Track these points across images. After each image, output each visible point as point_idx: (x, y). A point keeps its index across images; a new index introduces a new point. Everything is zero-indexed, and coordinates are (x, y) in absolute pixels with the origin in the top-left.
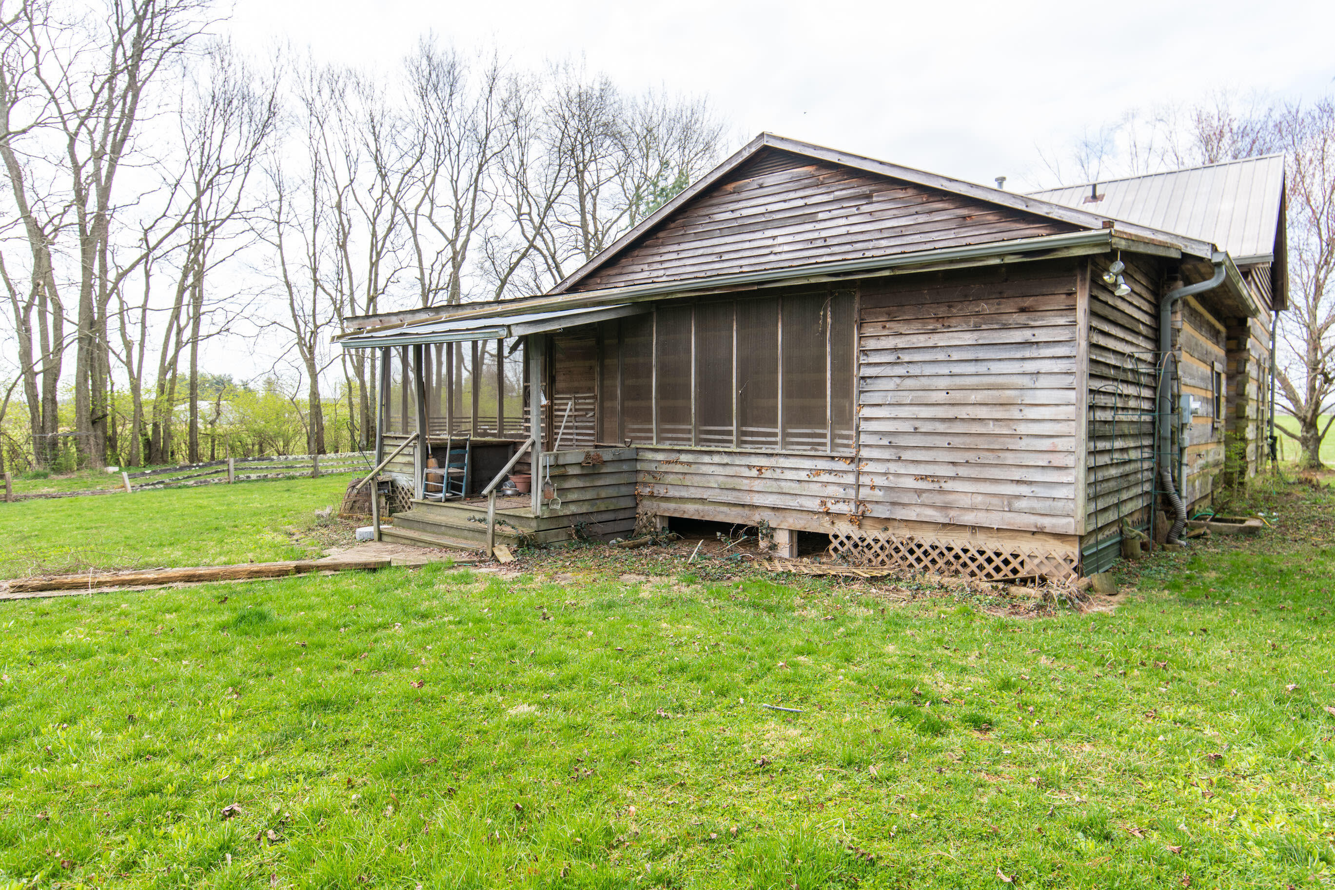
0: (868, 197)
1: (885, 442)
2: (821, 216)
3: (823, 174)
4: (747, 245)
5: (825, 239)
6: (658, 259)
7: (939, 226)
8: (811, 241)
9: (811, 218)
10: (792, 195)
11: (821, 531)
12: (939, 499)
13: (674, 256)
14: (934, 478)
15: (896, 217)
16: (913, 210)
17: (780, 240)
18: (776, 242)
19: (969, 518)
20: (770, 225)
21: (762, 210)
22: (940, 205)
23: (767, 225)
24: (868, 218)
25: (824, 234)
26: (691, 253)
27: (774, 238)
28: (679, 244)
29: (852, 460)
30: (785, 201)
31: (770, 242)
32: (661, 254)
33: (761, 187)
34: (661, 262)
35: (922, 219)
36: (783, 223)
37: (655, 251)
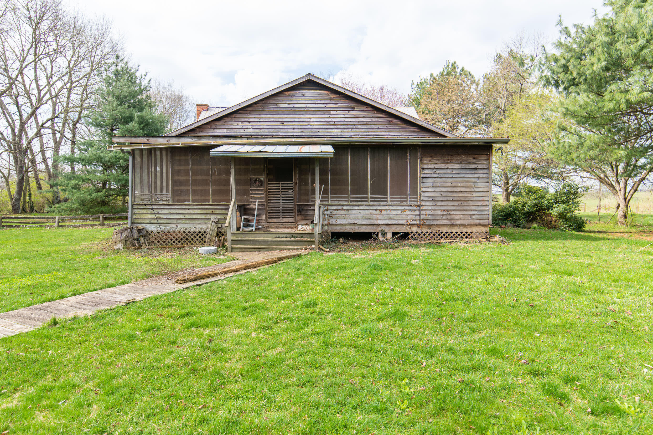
0: (353, 108)
1: (431, 199)
2: (332, 112)
3: (333, 96)
4: (297, 120)
5: (334, 122)
6: (247, 120)
7: (381, 123)
8: (328, 122)
9: (328, 112)
10: (319, 102)
11: (406, 231)
12: (449, 217)
13: (257, 120)
14: (447, 210)
15: (364, 117)
16: (371, 116)
17: (313, 120)
18: (311, 120)
19: (459, 222)
20: (308, 113)
21: (305, 106)
22: (381, 116)
23: (306, 112)
24: (353, 116)
25: (334, 120)
26: (267, 120)
27: (310, 118)
28: (260, 115)
29: (418, 206)
30: (315, 104)
31: (308, 120)
32: (249, 118)
33: (304, 96)
34: (249, 122)
35: (374, 119)
36: (315, 113)
37: (245, 116)
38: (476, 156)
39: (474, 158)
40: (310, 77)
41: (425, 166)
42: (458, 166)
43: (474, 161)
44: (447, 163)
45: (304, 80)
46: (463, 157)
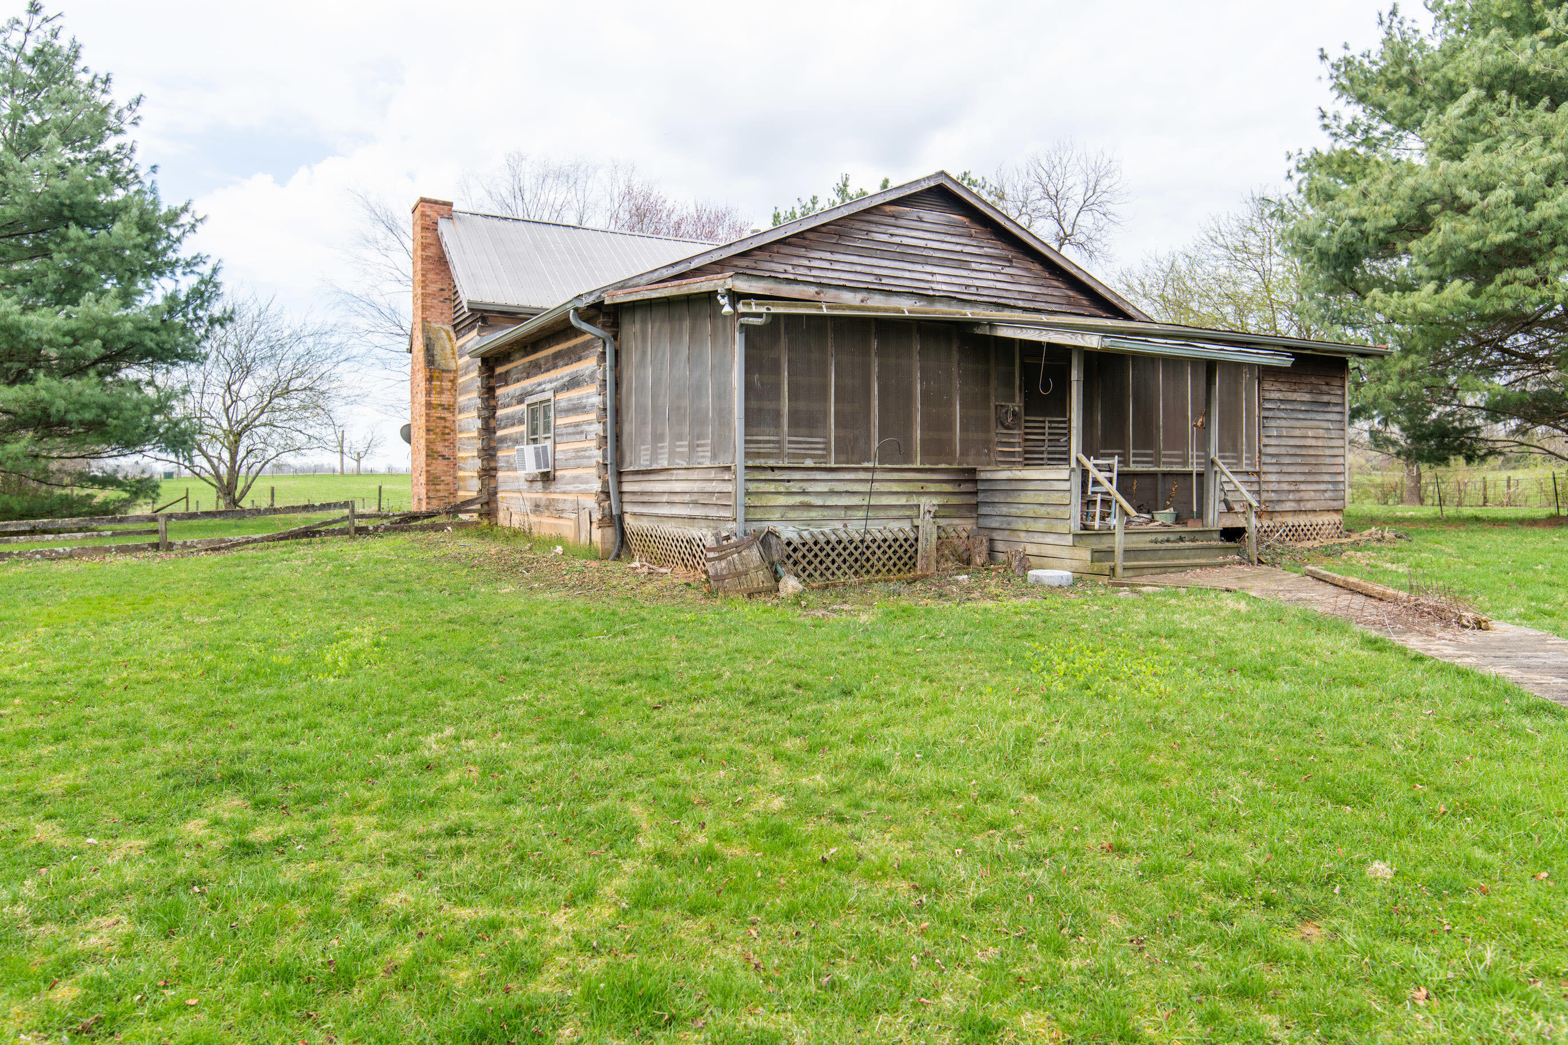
0: (1010, 261)
1: (1274, 461)
2: (974, 266)
3: (975, 229)
4: (907, 275)
5: (977, 287)
6: (806, 263)
7: (1056, 300)
8: (967, 286)
9: (963, 265)
10: (948, 238)
11: (1240, 525)
12: (1298, 496)
13: (826, 265)
14: (1296, 483)
15: (1029, 284)
16: (1041, 282)
17: (939, 278)
18: (934, 279)
19: (1309, 506)
20: (930, 261)
21: (922, 243)
22: (1056, 283)
23: (926, 260)
24: (1009, 279)
25: (977, 283)
26: (847, 267)
27: (933, 274)
28: (832, 252)
29: (1258, 473)
30: (943, 242)
31: (929, 278)
32: (810, 259)
33: (921, 220)
34: (810, 268)
35: (1044, 291)
36: (942, 262)
37: (802, 252)
38: (1328, 380)
39: (1327, 384)
40: (942, 180)
41: (1268, 395)
42: (1307, 397)
43: (1325, 388)
44: (1295, 391)
45: (932, 184)
46: (1313, 380)
